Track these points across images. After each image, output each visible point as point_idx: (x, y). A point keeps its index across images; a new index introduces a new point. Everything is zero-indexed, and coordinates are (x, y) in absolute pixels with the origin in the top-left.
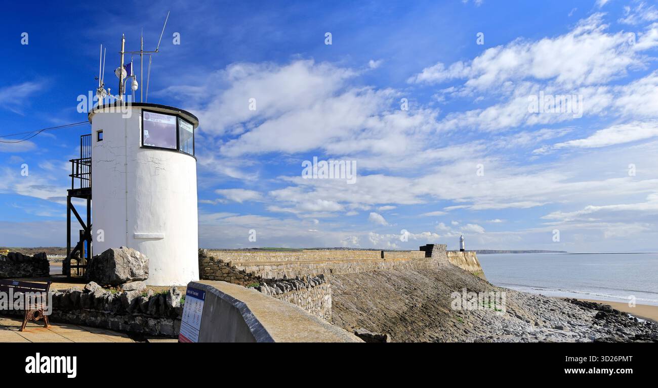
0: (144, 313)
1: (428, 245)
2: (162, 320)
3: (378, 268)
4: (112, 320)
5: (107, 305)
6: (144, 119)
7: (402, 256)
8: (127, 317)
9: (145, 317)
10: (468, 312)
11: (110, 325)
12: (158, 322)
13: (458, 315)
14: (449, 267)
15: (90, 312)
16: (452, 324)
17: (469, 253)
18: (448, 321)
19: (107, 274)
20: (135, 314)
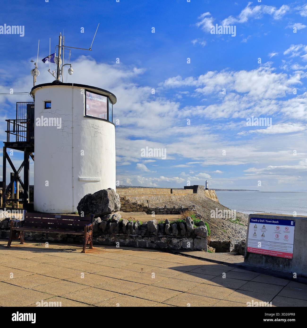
0: (168, 235)
1: (195, 186)
2: (184, 239)
3: (172, 200)
4: (140, 240)
5: (134, 231)
6: (87, 97)
7: (182, 192)
8: (153, 238)
9: (169, 238)
10: (227, 226)
11: (138, 245)
12: (181, 241)
13: (223, 228)
14: (206, 199)
15: (118, 236)
16: (221, 233)
17: (212, 190)
18: (219, 231)
19: (100, 208)
20: (160, 236)
